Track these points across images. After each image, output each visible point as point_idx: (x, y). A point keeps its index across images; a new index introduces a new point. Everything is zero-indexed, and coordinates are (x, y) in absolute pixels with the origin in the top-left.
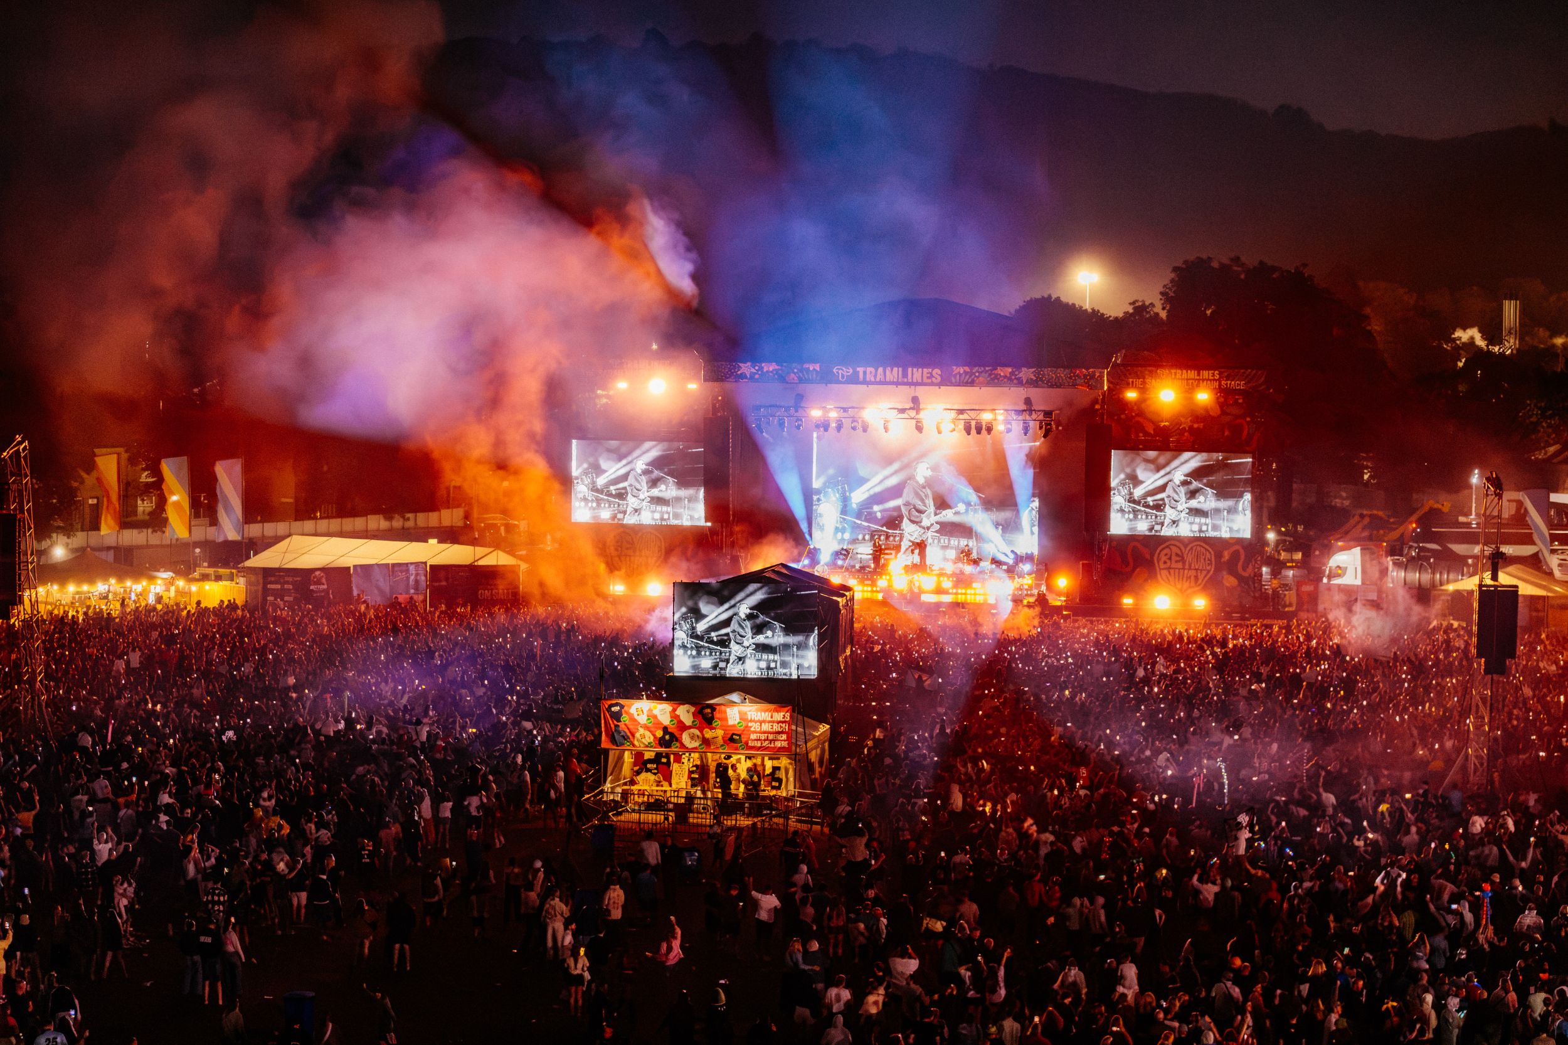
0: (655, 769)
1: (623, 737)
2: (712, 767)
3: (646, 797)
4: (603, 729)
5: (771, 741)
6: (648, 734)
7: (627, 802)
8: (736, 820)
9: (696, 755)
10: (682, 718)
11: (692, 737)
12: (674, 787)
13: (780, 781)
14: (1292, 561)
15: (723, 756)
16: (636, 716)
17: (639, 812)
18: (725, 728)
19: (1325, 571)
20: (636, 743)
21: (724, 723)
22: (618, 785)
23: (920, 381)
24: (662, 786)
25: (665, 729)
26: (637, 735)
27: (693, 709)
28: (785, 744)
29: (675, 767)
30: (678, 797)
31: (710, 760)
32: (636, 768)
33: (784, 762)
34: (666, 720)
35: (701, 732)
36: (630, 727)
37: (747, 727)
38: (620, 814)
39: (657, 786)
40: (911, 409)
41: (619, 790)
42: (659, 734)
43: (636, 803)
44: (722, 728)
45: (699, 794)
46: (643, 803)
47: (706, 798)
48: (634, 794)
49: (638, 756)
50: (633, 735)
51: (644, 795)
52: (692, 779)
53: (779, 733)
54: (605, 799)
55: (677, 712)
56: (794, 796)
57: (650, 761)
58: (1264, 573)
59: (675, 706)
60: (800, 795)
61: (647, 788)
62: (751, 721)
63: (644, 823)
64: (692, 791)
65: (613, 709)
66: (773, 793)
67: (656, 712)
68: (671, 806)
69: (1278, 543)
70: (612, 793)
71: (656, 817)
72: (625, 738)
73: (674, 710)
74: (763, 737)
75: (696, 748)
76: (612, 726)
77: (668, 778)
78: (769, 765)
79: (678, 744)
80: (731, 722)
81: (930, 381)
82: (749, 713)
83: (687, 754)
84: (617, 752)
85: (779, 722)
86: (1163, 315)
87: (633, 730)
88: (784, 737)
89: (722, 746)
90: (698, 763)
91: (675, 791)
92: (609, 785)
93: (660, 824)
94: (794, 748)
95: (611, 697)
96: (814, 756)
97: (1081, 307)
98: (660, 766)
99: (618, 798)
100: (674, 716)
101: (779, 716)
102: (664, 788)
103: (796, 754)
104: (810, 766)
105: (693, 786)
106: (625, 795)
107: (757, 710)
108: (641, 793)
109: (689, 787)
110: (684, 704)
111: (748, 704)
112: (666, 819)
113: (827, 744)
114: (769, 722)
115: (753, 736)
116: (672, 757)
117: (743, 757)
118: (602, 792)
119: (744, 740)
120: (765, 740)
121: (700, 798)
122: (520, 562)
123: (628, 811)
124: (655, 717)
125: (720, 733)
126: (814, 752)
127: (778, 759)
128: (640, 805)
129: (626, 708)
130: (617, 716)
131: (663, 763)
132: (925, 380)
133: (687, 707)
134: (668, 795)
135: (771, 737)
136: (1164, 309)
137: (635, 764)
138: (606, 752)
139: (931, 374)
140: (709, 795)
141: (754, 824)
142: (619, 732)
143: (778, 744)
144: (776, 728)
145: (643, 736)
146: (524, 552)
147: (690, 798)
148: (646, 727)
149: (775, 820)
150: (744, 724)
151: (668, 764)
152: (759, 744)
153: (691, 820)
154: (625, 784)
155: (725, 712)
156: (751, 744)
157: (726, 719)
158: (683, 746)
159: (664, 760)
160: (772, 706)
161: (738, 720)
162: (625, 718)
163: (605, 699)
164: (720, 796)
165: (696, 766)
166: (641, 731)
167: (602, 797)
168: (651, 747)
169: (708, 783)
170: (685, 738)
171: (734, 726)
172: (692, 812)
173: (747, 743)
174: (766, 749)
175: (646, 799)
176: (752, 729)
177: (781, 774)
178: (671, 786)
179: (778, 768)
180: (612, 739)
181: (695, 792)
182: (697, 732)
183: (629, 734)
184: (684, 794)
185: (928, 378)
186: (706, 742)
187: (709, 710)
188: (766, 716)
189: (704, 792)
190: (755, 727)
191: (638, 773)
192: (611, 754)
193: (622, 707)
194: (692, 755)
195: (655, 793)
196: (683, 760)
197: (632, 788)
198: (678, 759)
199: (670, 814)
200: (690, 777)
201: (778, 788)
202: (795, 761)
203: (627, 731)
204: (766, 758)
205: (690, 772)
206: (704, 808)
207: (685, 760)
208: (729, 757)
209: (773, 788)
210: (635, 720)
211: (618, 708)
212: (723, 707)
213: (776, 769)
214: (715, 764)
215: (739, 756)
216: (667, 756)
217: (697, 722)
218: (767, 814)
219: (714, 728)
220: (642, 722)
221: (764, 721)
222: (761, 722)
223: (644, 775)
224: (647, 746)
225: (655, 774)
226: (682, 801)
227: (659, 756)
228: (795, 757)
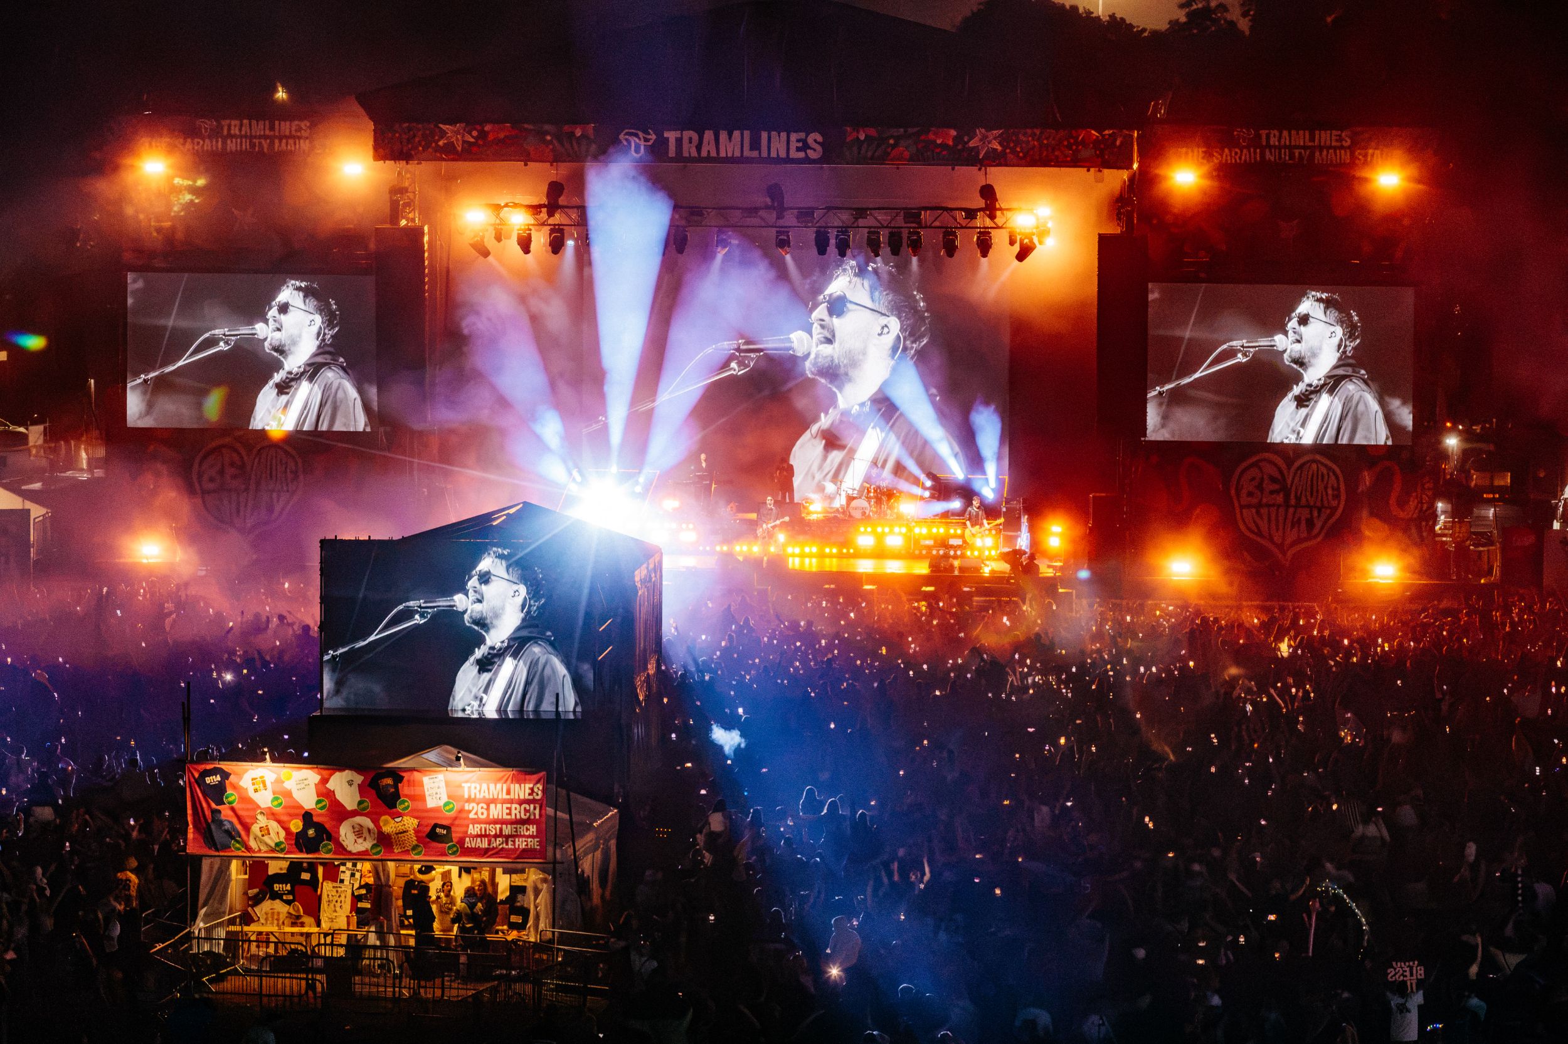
0: (289, 893)
1: (228, 832)
2: (397, 886)
3: (272, 946)
4: (190, 819)
5: (507, 837)
6: (274, 826)
7: (235, 957)
8: (443, 988)
9: (367, 866)
10: (339, 796)
11: (359, 832)
12: (325, 926)
13: (524, 912)
14: (1492, 489)
15: (417, 867)
16: (251, 794)
17: (259, 974)
18: (420, 813)
19: (1557, 506)
20: (253, 844)
21: (419, 805)
22: (220, 924)
23: (783, 154)
24: (302, 925)
25: (307, 817)
26: (255, 829)
27: (359, 779)
28: (534, 843)
29: (327, 888)
30: (332, 944)
31: (392, 875)
32: (252, 892)
33: (532, 877)
34: (308, 799)
35: (376, 822)
36: (240, 813)
37: (461, 811)
38: (221, 978)
39: (293, 924)
40: (767, 207)
41: (221, 933)
42: (296, 826)
43: (253, 958)
44: (414, 814)
45: (373, 940)
46: (268, 956)
47: (384, 946)
48: (250, 941)
49: (257, 869)
50: (247, 828)
51: (268, 942)
52: (359, 911)
53: (522, 822)
54: (195, 951)
55: (331, 785)
56: (551, 941)
57: (279, 878)
58: (1439, 509)
59: (326, 773)
60: (564, 939)
61: (275, 929)
62: (469, 800)
63: (269, 996)
64: (360, 934)
65: (208, 780)
66: (513, 935)
67: (290, 785)
68: (319, 963)
69: (1465, 454)
70: (209, 939)
71: (289, 984)
72: (231, 834)
73: (324, 781)
74: (493, 830)
75: (366, 852)
76: (207, 813)
77: (314, 910)
78: (504, 883)
79: (332, 846)
80: (431, 803)
81: (801, 155)
82: (466, 786)
83: (349, 865)
84: (217, 863)
85: (521, 802)
86: (1244, 25)
87: (248, 820)
88: (533, 829)
89: (414, 848)
90: (371, 881)
91: (326, 935)
92: (202, 925)
93: (300, 996)
94: (550, 850)
95: (204, 757)
96: (587, 865)
97: (1090, 13)
98: (297, 887)
99: (219, 948)
100: (325, 794)
101: (522, 791)
102: (305, 930)
103: (555, 862)
104: (583, 884)
105: (361, 924)
106: (232, 941)
107: (480, 780)
108: (263, 939)
109: (353, 926)
110: (341, 770)
111: (463, 768)
112: (311, 987)
113: (613, 843)
114: (504, 802)
115: (474, 830)
116: (320, 870)
117: (455, 869)
118: (189, 937)
119: (455, 836)
120: (496, 836)
121: (375, 947)
122: (29, 505)
123: (235, 973)
124: (288, 794)
125: (410, 823)
126: (590, 856)
127: (523, 871)
128: (262, 960)
129: (232, 778)
130: (218, 793)
131: (304, 881)
132: (794, 154)
133: (347, 774)
134: (314, 942)
135: (507, 830)
136: (1245, 14)
137: (250, 884)
138: (197, 860)
139: (804, 142)
140: (392, 941)
141: (477, 996)
142: (220, 823)
143: (521, 844)
144: (517, 812)
145: (266, 831)
146: (37, 486)
147: (355, 947)
148: (271, 814)
149: (518, 987)
150: (456, 806)
151: (314, 883)
152: (484, 844)
153: (358, 988)
154: (232, 922)
155: (421, 785)
156: (468, 843)
157: (423, 798)
158: (341, 848)
159: (306, 876)
160: (509, 773)
161: (445, 799)
162: (231, 796)
163: (192, 762)
164: (412, 942)
165: (366, 886)
166: (262, 821)
167: (191, 948)
168: (282, 850)
169: (389, 919)
170: (345, 833)
171: (436, 810)
172: (359, 973)
173: (461, 842)
174: (499, 852)
175: (271, 950)
176: (472, 816)
177: (528, 900)
178: (318, 924)
179: (522, 890)
180: (208, 839)
181: (366, 937)
182: (367, 822)
183: (239, 827)
184: (343, 939)
185: (798, 149)
186: (384, 841)
187: (389, 781)
188: (497, 790)
189: (381, 934)
190: (476, 811)
191: (257, 901)
192: (206, 864)
193: (226, 775)
194: (359, 866)
195: (289, 939)
196: (342, 876)
197: (246, 928)
198: (333, 874)
199: (318, 977)
200: (354, 908)
201: (521, 927)
202: (554, 873)
203: (235, 821)
204: (499, 871)
205: (356, 898)
206: (380, 966)
207: (346, 876)
208: (429, 869)
209: (513, 926)
210: (250, 801)
211: (219, 778)
212: (416, 773)
213: (517, 891)
214: (401, 882)
215: (447, 868)
216: (312, 868)
217: (367, 803)
218: (501, 977)
219: (400, 815)
220: (263, 805)
221: (494, 801)
222: (489, 802)
223: (267, 905)
224: (273, 851)
225: (288, 902)
226: (341, 952)
227: (295, 868)
228: (552, 868)
